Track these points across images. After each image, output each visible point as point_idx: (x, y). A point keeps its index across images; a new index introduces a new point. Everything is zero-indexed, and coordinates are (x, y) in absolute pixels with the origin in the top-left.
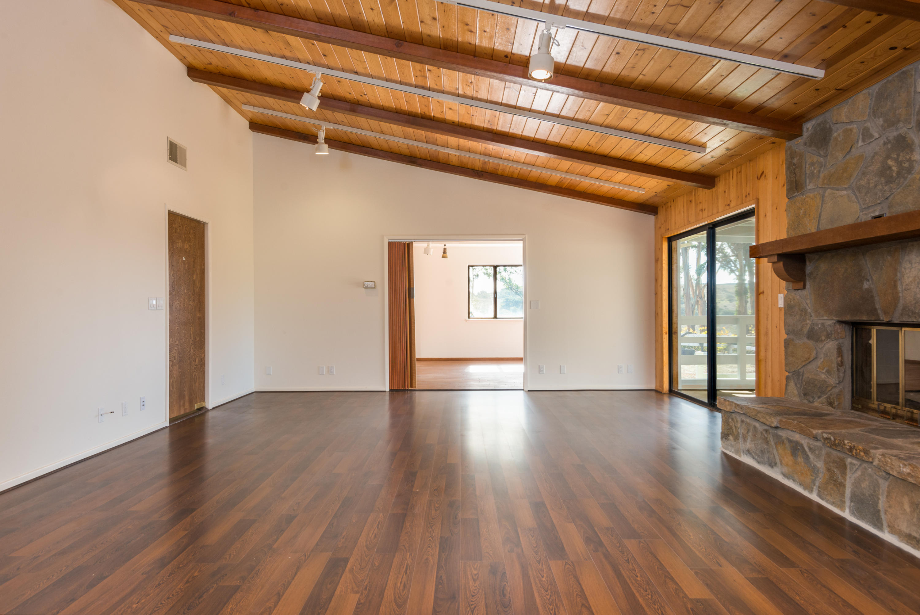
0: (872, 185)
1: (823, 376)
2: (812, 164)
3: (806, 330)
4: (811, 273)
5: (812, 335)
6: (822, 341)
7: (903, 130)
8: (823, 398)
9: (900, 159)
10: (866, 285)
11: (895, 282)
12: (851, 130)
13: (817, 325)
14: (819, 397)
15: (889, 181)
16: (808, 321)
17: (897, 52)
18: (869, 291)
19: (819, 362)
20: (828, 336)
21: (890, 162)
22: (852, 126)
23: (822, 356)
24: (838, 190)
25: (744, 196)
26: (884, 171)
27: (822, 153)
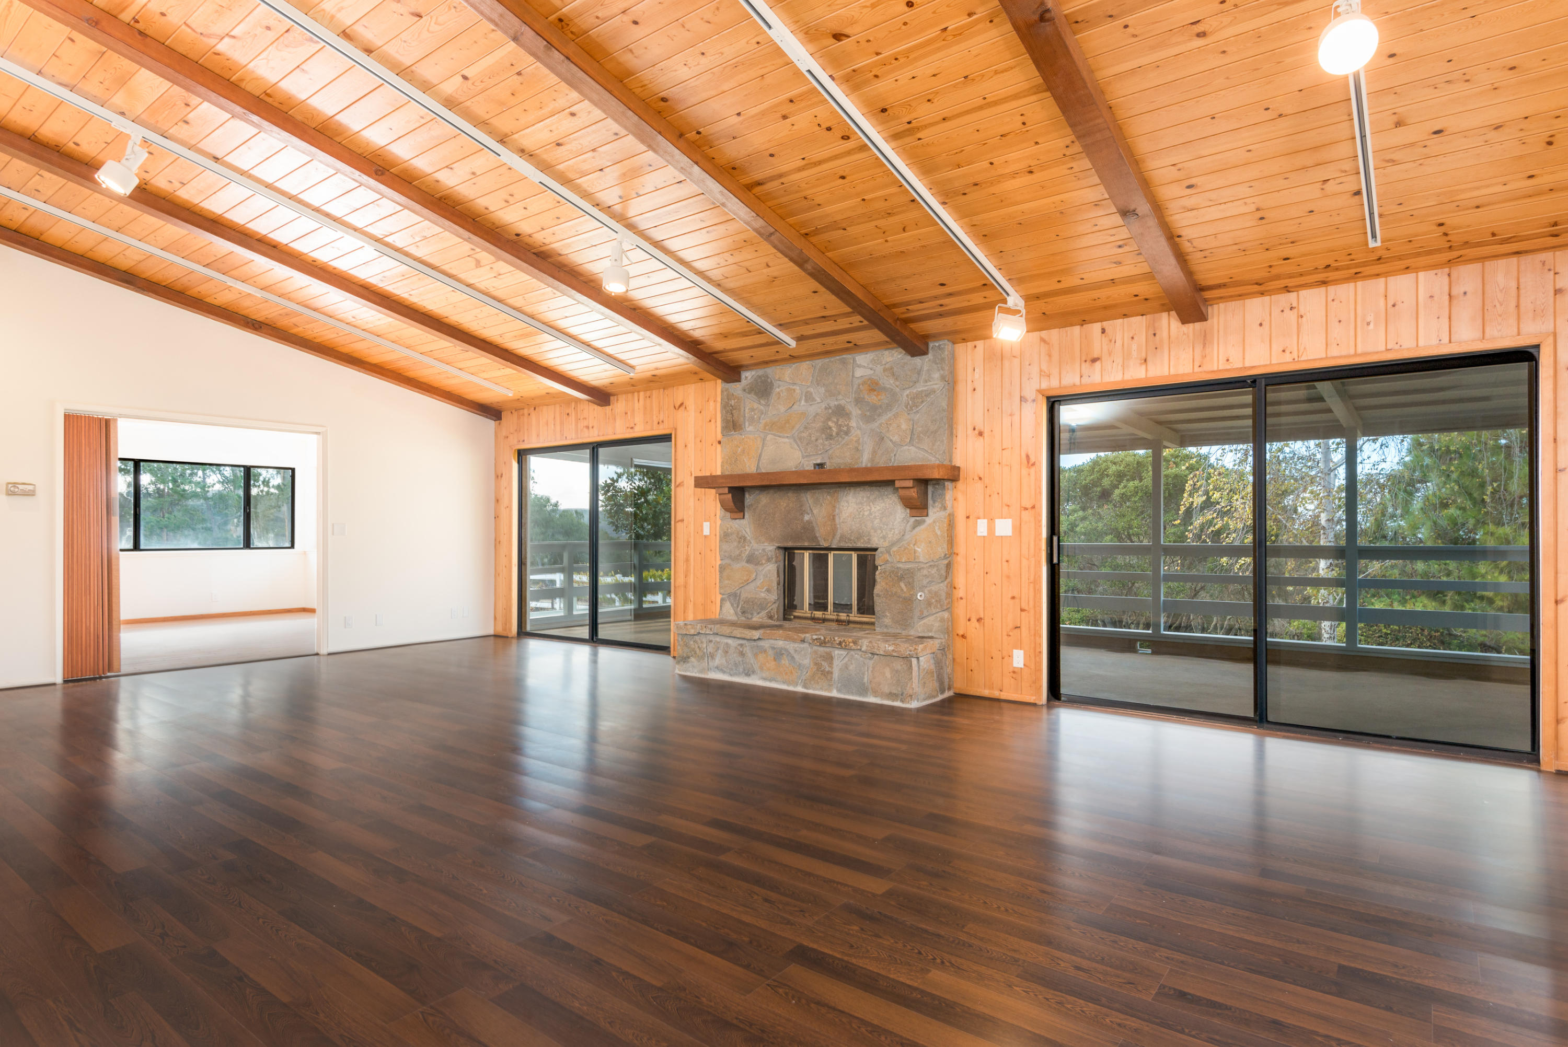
0: (813, 439)
1: (763, 595)
2: (752, 410)
3: (744, 556)
4: (751, 505)
5: (751, 559)
6: (762, 564)
7: (842, 402)
8: (764, 613)
9: (839, 423)
10: (806, 518)
11: (834, 516)
12: (794, 390)
13: (758, 550)
14: (758, 613)
15: (830, 437)
16: (747, 547)
17: (850, 345)
18: (809, 522)
19: (758, 583)
20: (769, 560)
21: (830, 424)
22: (794, 387)
23: (762, 577)
24: (780, 437)
25: (656, 423)
26: (825, 429)
27: (763, 402)
